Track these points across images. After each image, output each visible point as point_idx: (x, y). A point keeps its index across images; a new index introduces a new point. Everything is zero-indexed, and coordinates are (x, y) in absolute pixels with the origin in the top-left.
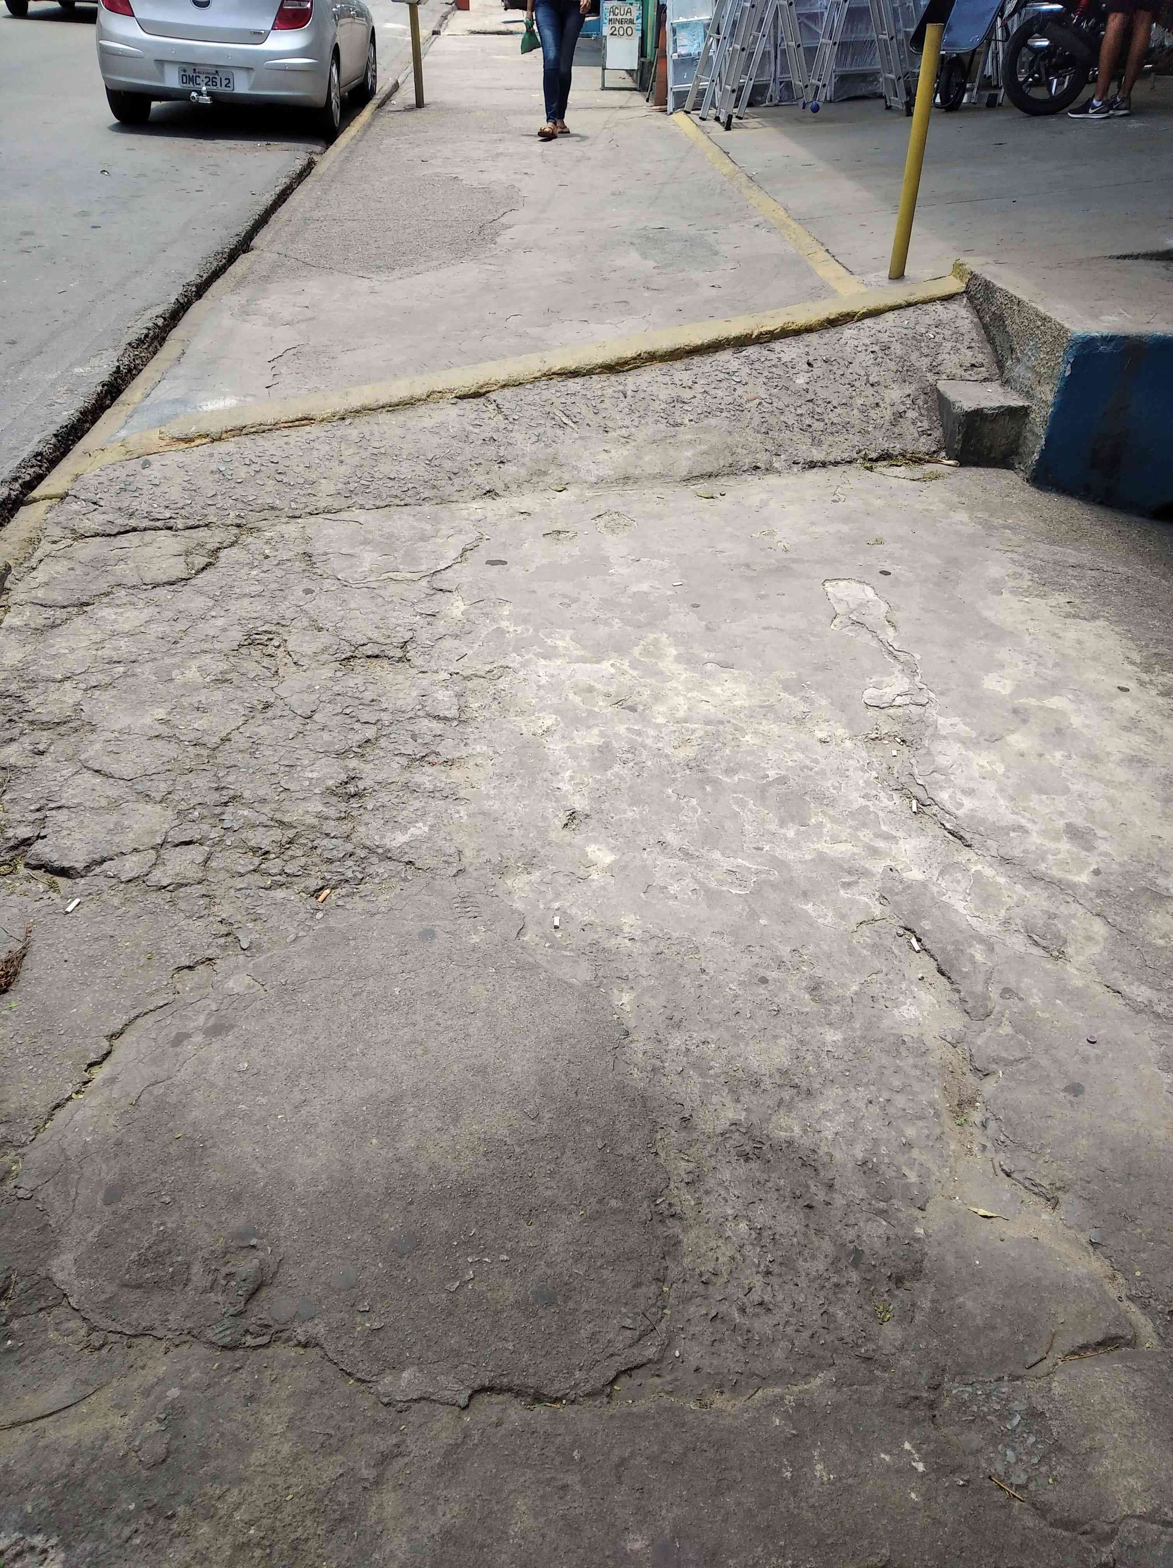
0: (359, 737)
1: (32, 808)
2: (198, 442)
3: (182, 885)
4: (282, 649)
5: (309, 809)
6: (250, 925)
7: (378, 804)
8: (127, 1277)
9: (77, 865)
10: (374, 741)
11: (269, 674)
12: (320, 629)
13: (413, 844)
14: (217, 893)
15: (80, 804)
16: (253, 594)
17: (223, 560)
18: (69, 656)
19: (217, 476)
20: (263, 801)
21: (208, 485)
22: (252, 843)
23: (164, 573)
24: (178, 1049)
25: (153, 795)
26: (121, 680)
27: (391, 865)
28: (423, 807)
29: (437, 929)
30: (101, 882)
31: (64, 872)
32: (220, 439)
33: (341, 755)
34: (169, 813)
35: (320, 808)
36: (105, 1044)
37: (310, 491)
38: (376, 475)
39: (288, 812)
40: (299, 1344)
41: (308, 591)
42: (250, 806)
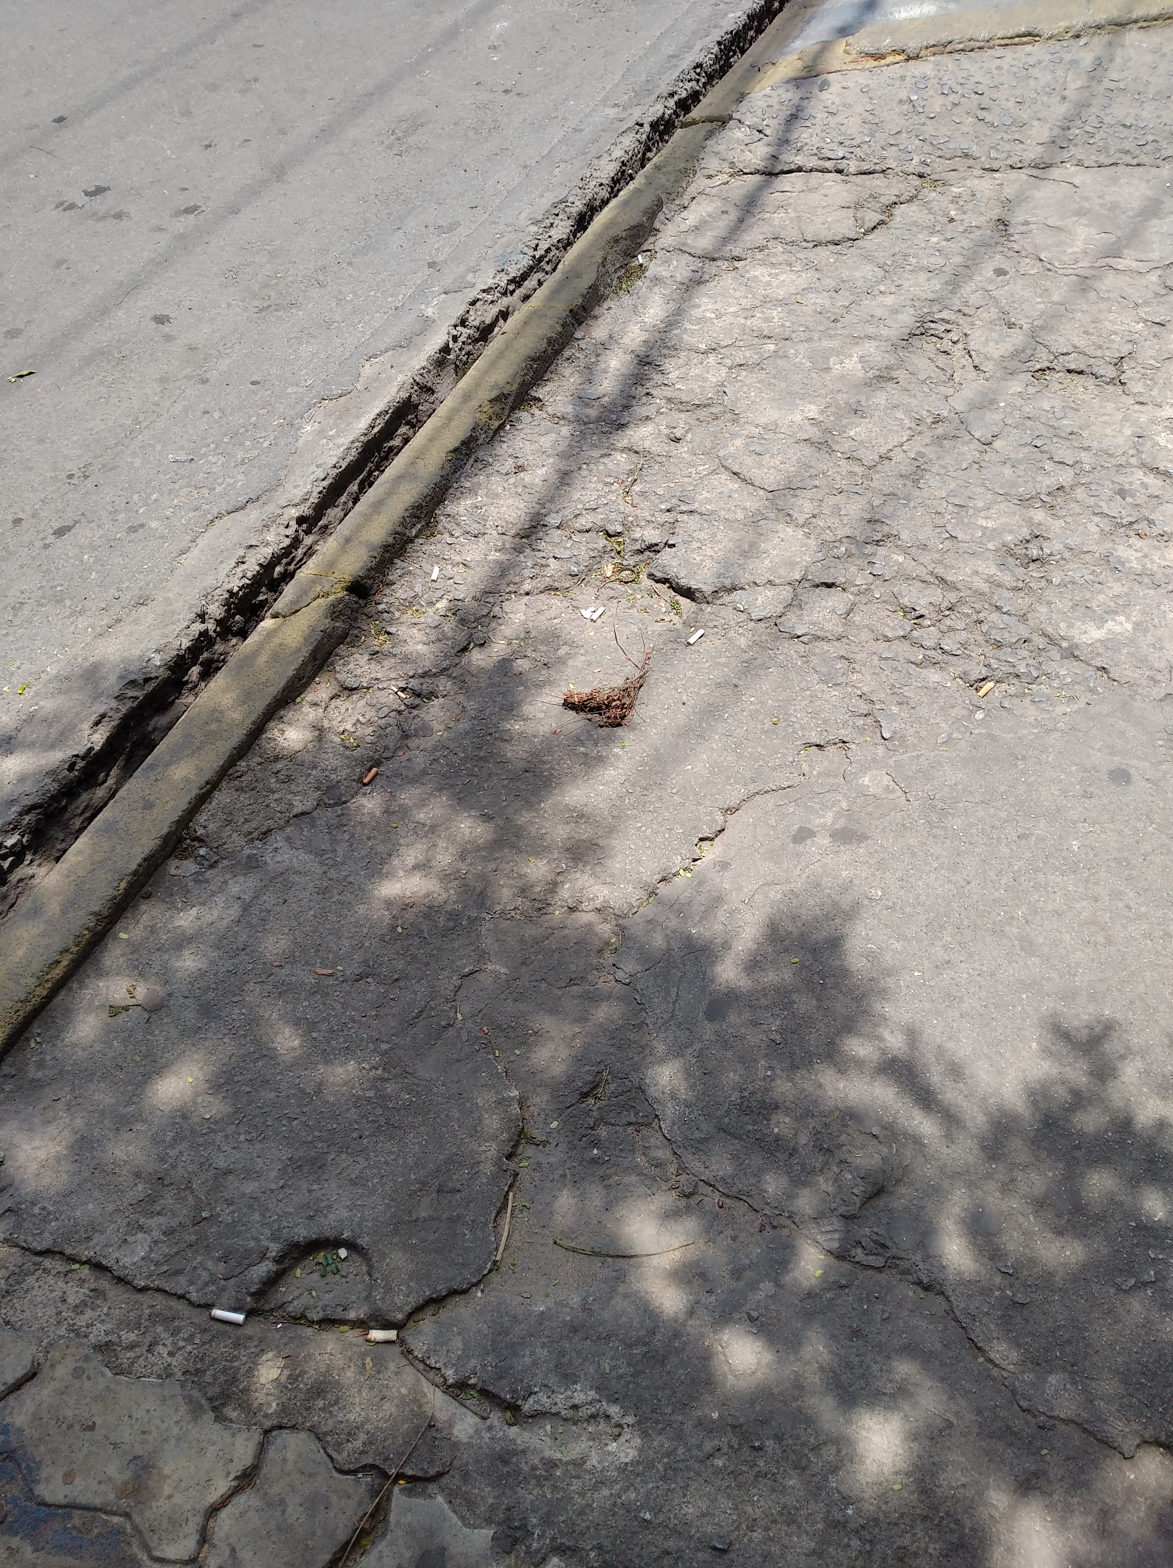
0: (1047, 482)
1: (663, 507)
2: (890, 59)
3: (818, 638)
4: (960, 346)
5: (980, 569)
6: (895, 709)
7: (1067, 579)
8: (727, 1120)
9: (705, 588)
10: (1068, 490)
11: (943, 378)
12: (1011, 325)
13: (1111, 644)
14: (858, 657)
15: (713, 512)
16: (932, 268)
17: (898, 219)
18: (715, 321)
19: (905, 107)
20: (924, 547)
21: (892, 118)
22: (905, 601)
23: (829, 229)
24: (800, 848)
25: (795, 515)
26: (771, 361)
27: (1076, 667)
28: (1127, 594)
29: (1132, 771)
30: (728, 614)
31: (688, 593)
32: (917, 57)
33: (1025, 501)
34: (812, 543)
35: (993, 570)
36: (720, 818)
37: (1016, 136)
38: (1107, 120)
39: (953, 567)
40: (919, 1283)
41: (1000, 272)
42: (905, 551)
